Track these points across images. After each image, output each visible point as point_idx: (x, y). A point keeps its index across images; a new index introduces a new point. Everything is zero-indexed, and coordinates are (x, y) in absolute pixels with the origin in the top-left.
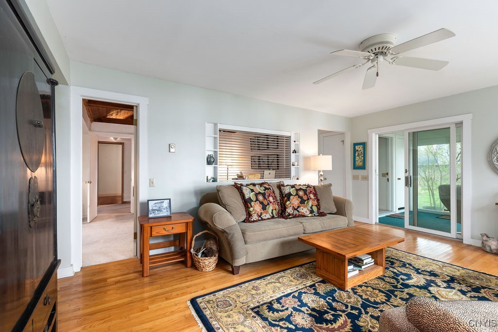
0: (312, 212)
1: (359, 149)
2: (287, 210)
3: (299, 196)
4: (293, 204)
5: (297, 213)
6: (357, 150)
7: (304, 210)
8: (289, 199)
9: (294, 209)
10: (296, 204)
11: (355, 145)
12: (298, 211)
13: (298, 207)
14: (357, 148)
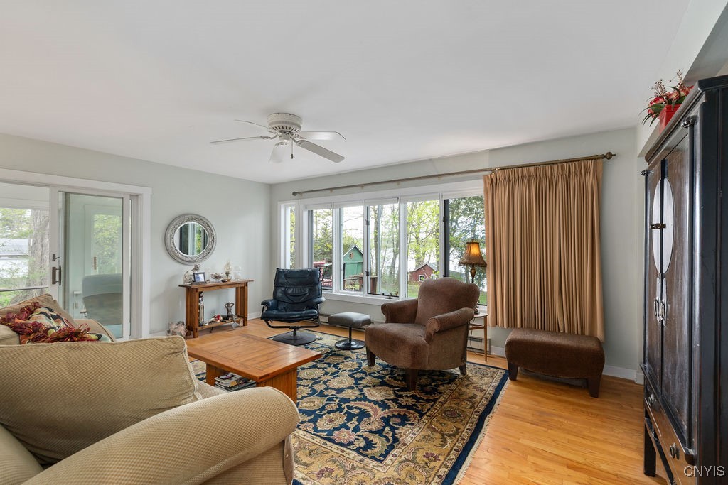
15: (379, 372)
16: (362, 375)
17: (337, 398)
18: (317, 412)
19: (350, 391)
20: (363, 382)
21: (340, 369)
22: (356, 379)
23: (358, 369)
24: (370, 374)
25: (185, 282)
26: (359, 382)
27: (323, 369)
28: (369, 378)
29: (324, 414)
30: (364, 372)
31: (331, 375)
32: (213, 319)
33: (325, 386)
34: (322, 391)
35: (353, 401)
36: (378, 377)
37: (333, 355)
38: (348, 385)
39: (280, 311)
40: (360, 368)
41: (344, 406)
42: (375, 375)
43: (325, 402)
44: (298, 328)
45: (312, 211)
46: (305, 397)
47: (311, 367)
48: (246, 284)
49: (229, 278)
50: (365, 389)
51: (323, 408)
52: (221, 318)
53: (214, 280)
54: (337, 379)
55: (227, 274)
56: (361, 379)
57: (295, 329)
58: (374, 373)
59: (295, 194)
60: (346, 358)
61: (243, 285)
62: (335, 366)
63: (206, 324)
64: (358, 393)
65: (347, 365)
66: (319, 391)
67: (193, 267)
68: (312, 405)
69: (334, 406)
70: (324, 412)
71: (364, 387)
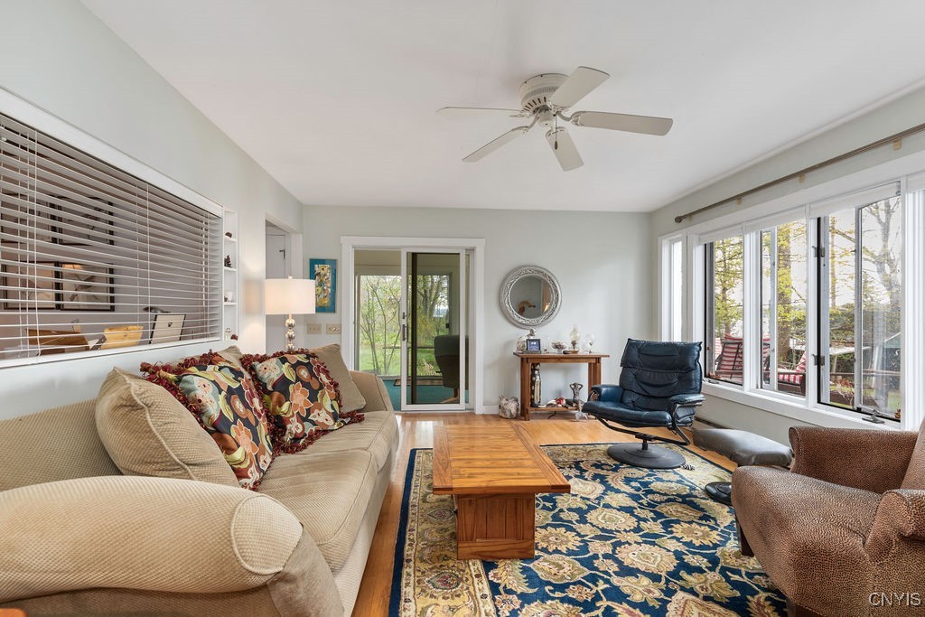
0: (335, 417)
1: (322, 272)
2: (289, 426)
3: (302, 382)
4: (296, 405)
5: (314, 428)
6: (319, 274)
7: (322, 417)
8: (286, 395)
9: (302, 420)
10: (301, 404)
11: (313, 262)
12: (314, 423)
13: (309, 412)
14: (318, 268)
15: (750, 575)
16: (704, 563)
17: (607, 581)
18: (547, 588)
19: (645, 581)
20: (692, 580)
21: (672, 532)
22: (684, 566)
23: (708, 547)
24: (723, 571)
25: (518, 349)
26: (683, 574)
27: (639, 519)
28: (713, 577)
29: (553, 599)
30: (714, 561)
31: (641, 536)
32: (554, 402)
33: (609, 550)
34: (596, 557)
35: (630, 603)
36: (735, 585)
37: (684, 502)
38: (653, 568)
39: (626, 406)
40: (715, 546)
41: (604, 603)
42: (736, 577)
43: (579, 578)
44: (650, 439)
45: (712, 244)
46: (560, 552)
47: (621, 509)
48: (598, 359)
49: (576, 350)
50: (680, 595)
51: (562, 588)
52: (564, 402)
53: (556, 350)
54: (645, 547)
55: (574, 344)
56: (691, 570)
57: (645, 438)
58: (737, 572)
59: (679, 220)
60: (707, 518)
61: (594, 361)
62: (667, 525)
63: (543, 406)
64: (657, 594)
65: (691, 531)
66: (591, 554)
67: (529, 332)
68: (554, 570)
69: (585, 594)
70: (558, 594)
71: (683, 589)
